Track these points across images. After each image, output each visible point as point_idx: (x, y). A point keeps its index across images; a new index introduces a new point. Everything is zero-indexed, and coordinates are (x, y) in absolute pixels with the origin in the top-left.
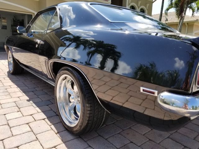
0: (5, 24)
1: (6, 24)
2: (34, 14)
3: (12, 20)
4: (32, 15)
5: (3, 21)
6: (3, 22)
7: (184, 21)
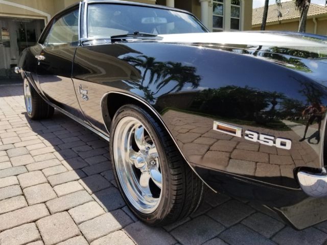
0: (7, 38)
1: (9, 38)
2: (46, 17)
3: (18, 31)
4: (43, 20)
5: (3, 33)
6: (4, 35)
7: (308, 15)
